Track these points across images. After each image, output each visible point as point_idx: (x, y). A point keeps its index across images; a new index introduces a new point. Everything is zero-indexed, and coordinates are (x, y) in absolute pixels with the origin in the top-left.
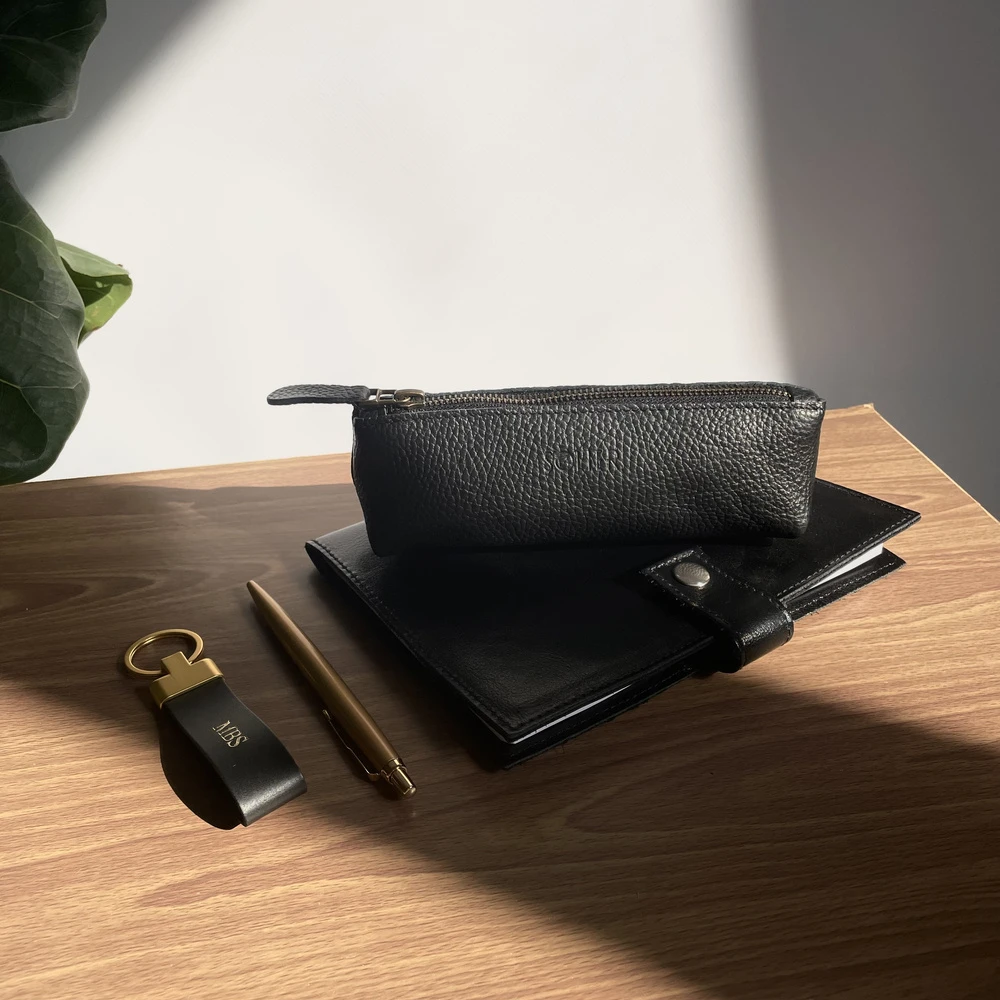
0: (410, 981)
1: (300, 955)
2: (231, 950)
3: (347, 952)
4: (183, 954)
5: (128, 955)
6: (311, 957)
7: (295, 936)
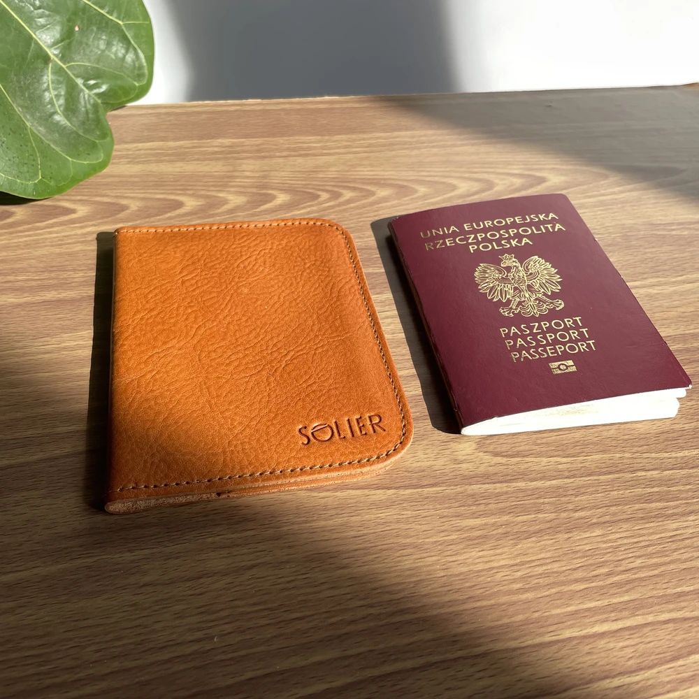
0: (348, 590)
1: (243, 564)
2: (177, 558)
3: (287, 562)
4: (132, 562)
5: (79, 561)
6: (253, 567)
7: (238, 546)
